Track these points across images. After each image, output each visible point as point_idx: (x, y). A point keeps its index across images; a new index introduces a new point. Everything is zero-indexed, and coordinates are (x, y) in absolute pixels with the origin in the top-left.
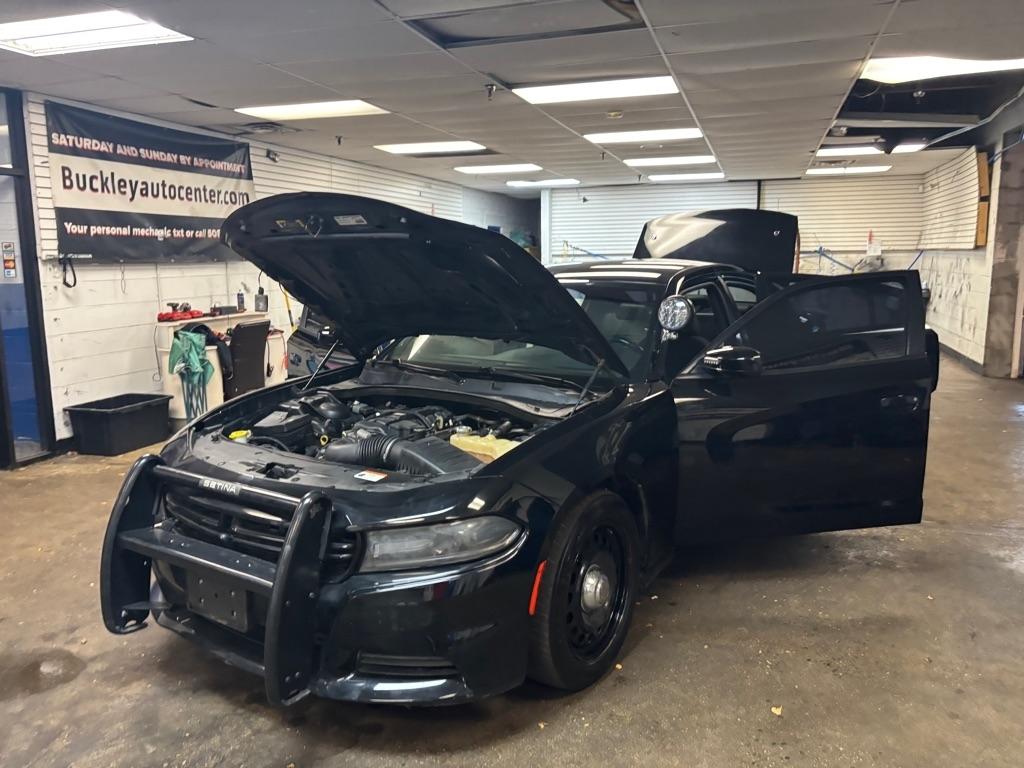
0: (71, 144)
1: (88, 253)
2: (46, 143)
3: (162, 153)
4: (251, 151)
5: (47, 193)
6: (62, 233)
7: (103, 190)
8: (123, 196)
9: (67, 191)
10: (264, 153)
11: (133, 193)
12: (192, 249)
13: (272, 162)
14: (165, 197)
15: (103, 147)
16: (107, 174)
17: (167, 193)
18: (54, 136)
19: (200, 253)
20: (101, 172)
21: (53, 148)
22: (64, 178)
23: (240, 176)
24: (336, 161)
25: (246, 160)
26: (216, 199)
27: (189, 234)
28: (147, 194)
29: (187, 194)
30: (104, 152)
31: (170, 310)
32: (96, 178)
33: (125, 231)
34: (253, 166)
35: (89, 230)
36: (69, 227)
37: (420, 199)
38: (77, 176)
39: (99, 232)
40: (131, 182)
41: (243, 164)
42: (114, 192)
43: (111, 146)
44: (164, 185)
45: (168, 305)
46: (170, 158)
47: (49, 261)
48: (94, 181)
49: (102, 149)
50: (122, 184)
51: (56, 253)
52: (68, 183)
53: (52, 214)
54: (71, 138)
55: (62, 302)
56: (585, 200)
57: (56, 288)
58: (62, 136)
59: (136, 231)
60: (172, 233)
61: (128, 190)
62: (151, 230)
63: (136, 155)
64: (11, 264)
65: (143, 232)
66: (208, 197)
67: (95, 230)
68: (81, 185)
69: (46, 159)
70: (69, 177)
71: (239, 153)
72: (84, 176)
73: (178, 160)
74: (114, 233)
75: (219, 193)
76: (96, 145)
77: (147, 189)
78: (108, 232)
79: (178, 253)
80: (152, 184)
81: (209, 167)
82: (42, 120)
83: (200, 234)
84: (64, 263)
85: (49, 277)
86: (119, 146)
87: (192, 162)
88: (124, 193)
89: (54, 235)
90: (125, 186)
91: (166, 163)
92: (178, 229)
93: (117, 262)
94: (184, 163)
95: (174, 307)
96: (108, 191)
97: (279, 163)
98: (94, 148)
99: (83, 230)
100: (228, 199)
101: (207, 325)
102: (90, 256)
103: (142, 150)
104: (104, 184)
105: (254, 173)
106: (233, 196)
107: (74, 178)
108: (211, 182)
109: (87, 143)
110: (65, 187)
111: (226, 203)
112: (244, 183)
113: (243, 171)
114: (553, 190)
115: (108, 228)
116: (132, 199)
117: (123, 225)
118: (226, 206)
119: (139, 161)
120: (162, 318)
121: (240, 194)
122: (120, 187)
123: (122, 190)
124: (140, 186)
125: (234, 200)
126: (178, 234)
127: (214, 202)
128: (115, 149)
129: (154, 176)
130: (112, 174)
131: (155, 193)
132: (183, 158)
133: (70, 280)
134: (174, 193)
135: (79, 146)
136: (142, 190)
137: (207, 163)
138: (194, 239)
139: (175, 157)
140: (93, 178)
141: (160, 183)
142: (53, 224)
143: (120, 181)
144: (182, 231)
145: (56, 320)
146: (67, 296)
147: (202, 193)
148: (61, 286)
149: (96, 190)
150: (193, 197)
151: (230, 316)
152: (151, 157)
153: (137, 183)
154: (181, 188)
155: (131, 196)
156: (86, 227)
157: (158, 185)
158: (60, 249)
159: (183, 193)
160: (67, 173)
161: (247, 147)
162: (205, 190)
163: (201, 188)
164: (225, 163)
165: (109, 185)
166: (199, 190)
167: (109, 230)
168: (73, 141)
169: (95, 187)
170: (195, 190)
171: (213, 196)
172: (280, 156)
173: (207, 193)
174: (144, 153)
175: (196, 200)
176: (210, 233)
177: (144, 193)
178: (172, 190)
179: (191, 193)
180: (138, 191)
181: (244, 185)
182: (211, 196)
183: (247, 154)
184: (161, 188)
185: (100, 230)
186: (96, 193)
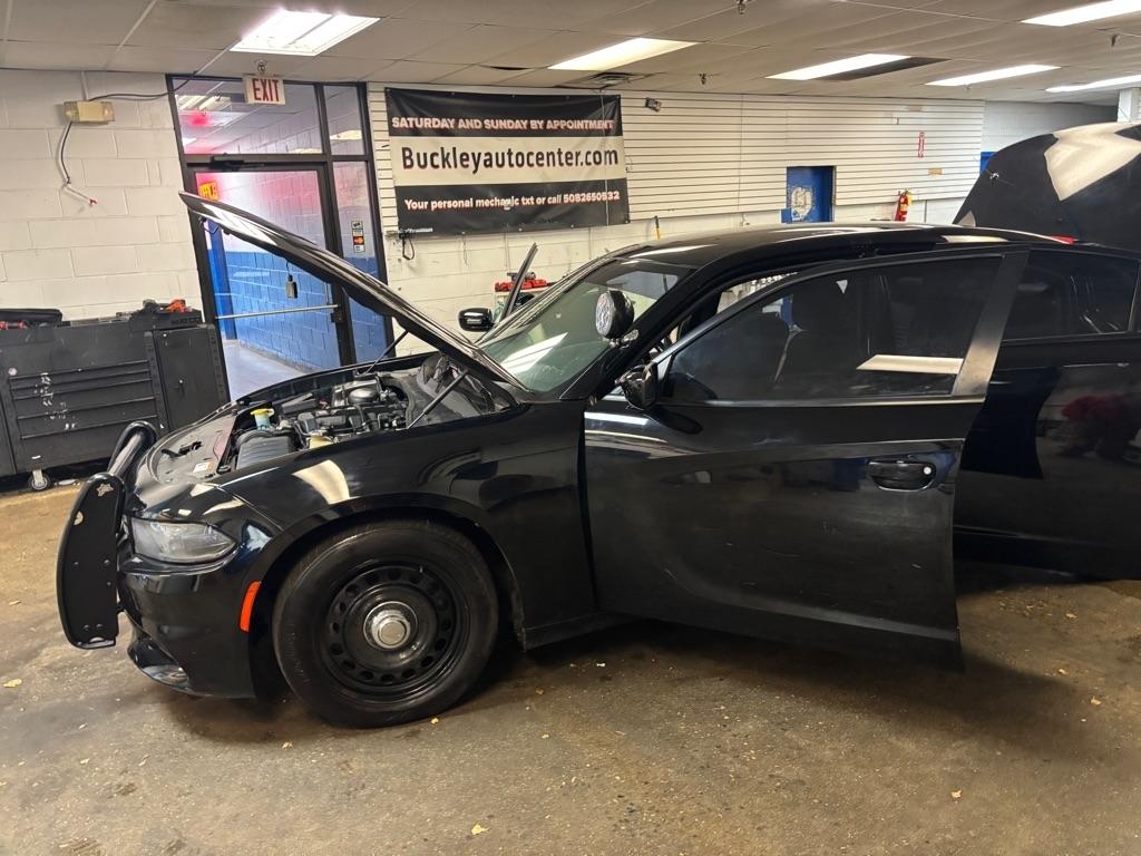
0: (411, 126)
1: (428, 227)
2: (387, 128)
3: (509, 121)
4: (623, 102)
5: (388, 174)
6: (401, 208)
7: (444, 166)
8: (464, 169)
9: (407, 170)
10: (643, 103)
11: (477, 165)
12: (545, 216)
13: (654, 113)
14: (511, 165)
15: (444, 124)
16: (448, 150)
17: (513, 161)
18: (395, 120)
19: (553, 220)
20: (442, 149)
21: (393, 132)
22: (405, 158)
23: (607, 132)
24: (745, 98)
25: (616, 114)
26: (574, 161)
27: (540, 201)
28: (491, 165)
29: (538, 159)
30: (445, 128)
31: (509, 279)
32: (437, 154)
33: (468, 204)
34: (624, 119)
35: (429, 206)
36: (410, 204)
37: (900, 128)
38: (418, 155)
39: (440, 207)
40: (473, 154)
41: (612, 118)
42: (456, 166)
43: (452, 122)
44: (510, 153)
45: (509, 274)
46: (518, 124)
47: (391, 235)
48: (435, 158)
49: (442, 126)
50: (464, 157)
51: (396, 229)
52: (408, 162)
53: (393, 193)
54: (410, 120)
55: (406, 270)
57: (399, 261)
58: (403, 119)
59: (479, 203)
60: (520, 202)
61: (471, 162)
62: (496, 200)
63: (480, 127)
64: (360, 241)
65: (487, 203)
66: (563, 161)
67: (434, 205)
68: (422, 163)
69: (387, 143)
70: (410, 157)
71: (606, 108)
72: (425, 155)
73: (529, 125)
74: (455, 206)
75: (578, 154)
76: (437, 123)
77: (491, 160)
78: (449, 206)
79: (526, 222)
80: (497, 154)
81: (566, 127)
82: (383, 107)
83: (553, 200)
84: (404, 237)
85: (392, 250)
86: (461, 121)
87: (545, 125)
88: (467, 166)
89: (394, 212)
90: (467, 159)
91: (514, 130)
92: (528, 197)
93: (459, 234)
94: (536, 127)
96: (450, 166)
97: (662, 112)
98: (435, 126)
99: (423, 205)
100: (590, 159)
102: (431, 230)
103: (486, 122)
104: (445, 160)
105: (624, 127)
106: (597, 156)
107: (414, 157)
108: (569, 144)
109: (427, 123)
110: (406, 166)
111: (588, 164)
112: (611, 139)
113: (611, 127)
115: (449, 202)
116: (475, 172)
117: (465, 198)
118: (588, 167)
119: (485, 132)
120: (499, 288)
121: (606, 153)
122: (462, 160)
123: (465, 163)
124: (483, 158)
125: (598, 160)
126: (528, 202)
127: (571, 164)
128: (456, 124)
129: (497, 145)
130: (454, 149)
131: (500, 162)
132: (535, 124)
133: (409, 252)
134: (522, 160)
135: (420, 126)
136: (485, 161)
137: (563, 124)
138: (546, 206)
139: (525, 123)
140: (433, 155)
141: (506, 152)
142: (394, 202)
143: (462, 156)
144: (532, 199)
146: (411, 268)
147: (557, 157)
148: (404, 260)
149: (437, 167)
150: (545, 162)
152: (496, 127)
153: (479, 154)
154: (530, 154)
155: (474, 168)
156: (426, 203)
157: (503, 154)
158: (400, 225)
159: (533, 159)
160: (407, 154)
161: (616, 100)
162: (560, 153)
163: (556, 152)
164: (587, 121)
165: (451, 160)
166: (552, 153)
167: (450, 204)
168: (414, 123)
169: (436, 163)
170: (548, 155)
171: (569, 158)
172: (664, 104)
173: (563, 157)
174: (489, 124)
175: (548, 165)
176: (567, 198)
177: (488, 164)
178: (520, 157)
179: (542, 158)
180: (481, 163)
181: (611, 143)
182: (567, 159)
183: (618, 106)
184: (506, 157)
185: (441, 204)
186: (437, 170)
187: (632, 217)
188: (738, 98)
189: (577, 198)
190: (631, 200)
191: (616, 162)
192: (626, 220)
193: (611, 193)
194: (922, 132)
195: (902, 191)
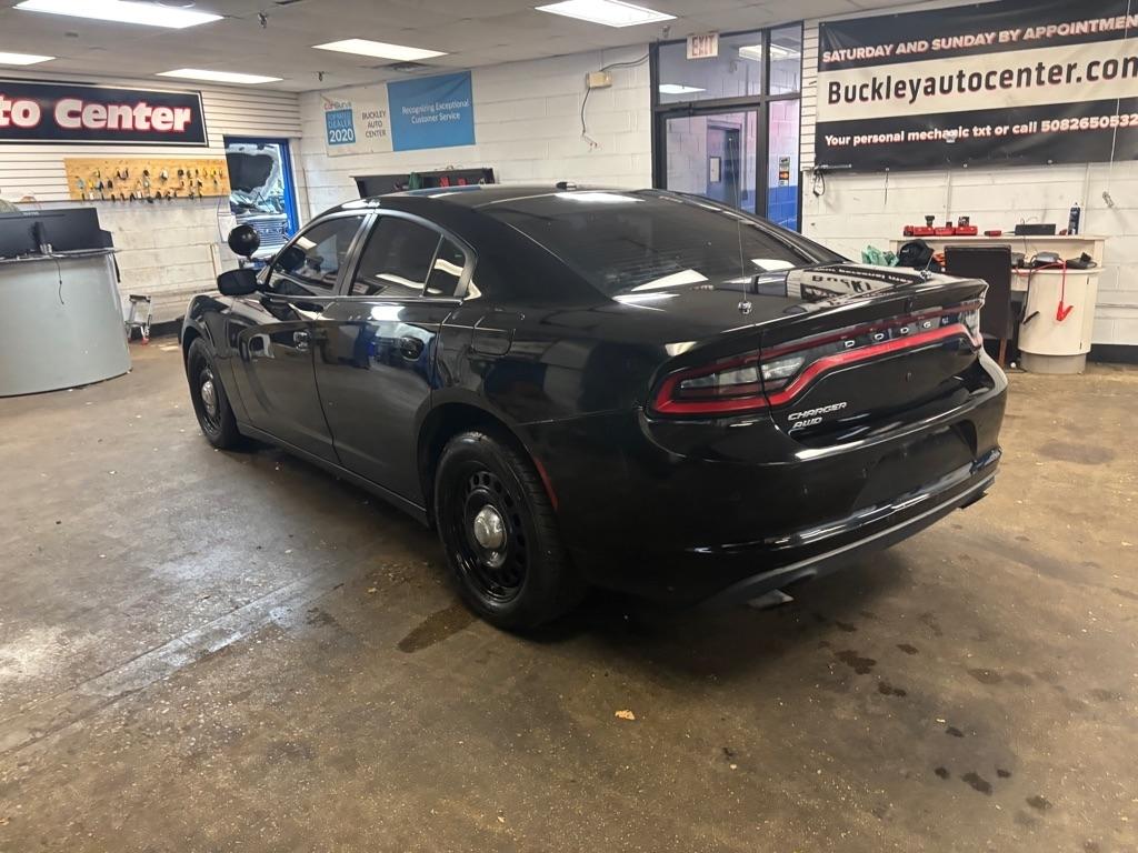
0: (843, 58)
1: (848, 163)
2: (817, 64)
3: (969, 37)
5: (812, 111)
6: (820, 144)
7: (874, 98)
8: (898, 100)
9: (832, 105)
11: (915, 93)
12: (1004, 149)
14: (962, 90)
15: (879, 52)
16: (882, 79)
17: (965, 84)
18: (826, 54)
19: (1018, 154)
20: (875, 79)
21: (822, 67)
22: (831, 92)
23: (1133, 33)
26: (1064, 77)
27: (1000, 131)
28: (933, 92)
29: (1003, 79)
30: (880, 57)
31: (923, 223)
32: (867, 86)
33: (898, 137)
35: (851, 141)
36: (830, 140)
38: (847, 88)
39: (864, 142)
40: (911, 82)
42: (888, 96)
43: (890, 48)
44: (961, 76)
45: (923, 217)
46: (981, 39)
47: (808, 171)
48: (865, 90)
49: (876, 54)
50: (900, 86)
51: (812, 165)
52: (834, 97)
53: (813, 129)
54: (842, 52)
58: (834, 53)
59: (912, 136)
60: (971, 133)
61: (908, 91)
62: (936, 132)
63: (925, 49)
64: (786, 175)
65: (923, 135)
66: (1045, 78)
67: (857, 140)
68: (850, 96)
69: (814, 79)
70: (837, 93)
72: (854, 87)
73: (996, 38)
74: (882, 141)
75: (1071, 68)
76: (870, 52)
77: (933, 86)
78: (875, 141)
79: (977, 156)
80: (942, 79)
81: (1056, 34)
82: (816, 43)
83: (1023, 129)
84: (818, 173)
85: (808, 187)
86: (901, 45)
87: (1022, 35)
88: (903, 95)
89: (811, 148)
90: (904, 88)
91: (973, 47)
92: (985, 126)
93: (882, 171)
94: (1007, 40)
95: (931, 220)
96: (880, 97)
98: (868, 55)
99: (845, 141)
100: (1097, 71)
102: (850, 166)
103: (936, 42)
104: (876, 91)
107: (842, 92)
108: (1057, 56)
109: (861, 53)
110: (831, 101)
111: (1091, 79)
115: (876, 136)
116: (911, 102)
117: (895, 131)
118: (1091, 83)
119: (930, 55)
120: (910, 232)
121: (1127, 61)
122: (897, 89)
123: (900, 92)
124: (923, 84)
125: (1110, 72)
126: (982, 133)
127: (1057, 82)
128: (895, 50)
129: (945, 68)
130: (889, 78)
131: (946, 88)
132: (1006, 36)
133: (819, 189)
134: (978, 82)
135: (852, 58)
136: (926, 88)
137: (1050, 30)
138: (1009, 137)
139: (991, 36)
140: (864, 87)
141: (955, 75)
142: (812, 139)
143: (897, 84)
144: (989, 129)
145: (813, 225)
146: (828, 205)
147: (1034, 74)
149: (866, 99)
150: (1013, 81)
152: (947, 47)
153: (919, 81)
154: (992, 74)
155: (910, 98)
156: (848, 138)
157: (951, 78)
158: (816, 162)
159: (995, 80)
160: (835, 88)
162: (1041, 68)
163: (1034, 67)
164: (1094, 22)
165: (883, 91)
166: (1028, 71)
167: (876, 139)
168: (846, 55)
169: (865, 96)
170: (1020, 72)
171: (1056, 75)
173: (1045, 72)
174: (939, 44)
175: (1018, 85)
176: (1046, 126)
177: (929, 91)
178: (975, 79)
179: (1010, 78)
180: (921, 90)
182: (1052, 75)
184: (955, 81)
185: (864, 139)
186: (866, 103)
189: (1065, 125)
193: (1124, 117)
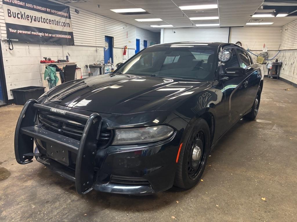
0: (10, 2)
1: (17, 39)
2: (2, 1)
3: (41, 7)
4: (70, 9)
5: (3, 18)
6: (8, 31)
7: (21, 18)
8: (28, 21)
9: (10, 18)
10: (75, 10)
11: (32, 20)
12: (51, 40)
13: (77, 14)
14: (42, 22)
15: (21, 3)
16: (23, 13)
19: (53, 42)
20: (21, 12)
21: (4, 2)
22: (9, 13)
23: (66, 17)
24: (97, 15)
25: (68, 12)
26: (59, 24)
27: (50, 35)
28: (36, 21)
29: (49, 22)
31: (44, 60)
32: (19, 14)
33: (29, 33)
34: (71, 14)
35: (17, 31)
36: (10, 30)
37: (124, 30)
38: (13, 12)
40: (31, 16)
41: (67, 13)
42: (25, 19)
43: (24, 3)
44: (42, 18)
45: (44, 58)
46: (43, 9)
47: (4, 41)
48: (19, 15)
49: (21, 4)
51: (6, 38)
52: (10, 15)
53: (5, 25)
55: (9, 54)
56: (175, 32)
57: (6, 50)
59: (33, 33)
60: (44, 34)
61: (30, 19)
62: (38, 33)
63: (32, 7)
65: (35, 33)
66: (56, 23)
67: (19, 31)
68: (14, 16)
69: (2, 6)
71: (66, 9)
72: (15, 13)
73: (46, 10)
74: (25, 33)
75: (60, 22)
76: (19, 3)
77: (36, 19)
78: (23, 33)
79: (46, 41)
80: (38, 17)
81: (56, 13)
83: (54, 36)
84: (9, 42)
85: (4, 46)
86: (27, 4)
87: (51, 11)
89: (5, 32)
90: (29, 17)
91: (42, 11)
92: (47, 33)
93: (26, 43)
94: (48, 11)
95: (46, 58)
96: (23, 19)
97: (80, 14)
98: (18, 4)
99: (15, 31)
100: (63, 25)
101: (57, 65)
102: (18, 40)
104: (22, 16)
105: (71, 17)
106: (64, 24)
107: (12, 13)
108: (57, 18)
109: (16, 2)
110: (9, 16)
111: (62, 26)
112: (68, 20)
113: (67, 16)
114: (165, 29)
115: (23, 31)
116: (31, 22)
117: (28, 31)
118: (62, 27)
119: (34, 9)
120: (42, 62)
121: (67, 23)
122: (27, 17)
123: (28, 19)
124: (34, 18)
125: (65, 25)
126: (47, 35)
127: (58, 25)
128: (25, 4)
129: (38, 15)
130: (25, 13)
131: (39, 20)
132: (48, 9)
133: (11, 48)
134: (45, 21)
135: (13, 2)
136: (34, 19)
137: (56, 12)
138: (52, 37)
139: (45, 9)
140: (18, 14)
141: (40, 17)
142: (5, 29)
144: (48, 34)
145: (7, 61)
146: (11, 53)
147: (54, 22)
148: (8, 50)
149: (19, 18)
150: (51, 23)
151: (64, 63)
152: (37, 8)
153: (33, 16)
154: (47, 19)
155: (31, 21)
156: (16, 30)
157: (39, 18)
158: (8, 37)
159: (48, 21)
160: (9, 12)
161: (68, 8)
162: (55, 21)
163: (54, 20)
164: (62, 12)
165: (24, 16)
166: (53, 20)
169: (19, 17)
171: (58, 23)
172: (80, 12)
173: (56, 22)
174: (35, 7)
175: (52, 24)
176: (57, 36)
178: (44, 20)
179: (50, 22)
180: (33, 20)
181: (68, 21)
182: (57, 23)
183: (69, 10)
184: (41, 19)
185: (21, 32)
186: (19, 19)
187: (75, 44)
188: (95, 14)
189: (60, 36)
190: (74, 39)
191: (69, 27)
192: (73, 45)
193: (68, 36)
194: (127, 32)
195: (125, 46)
